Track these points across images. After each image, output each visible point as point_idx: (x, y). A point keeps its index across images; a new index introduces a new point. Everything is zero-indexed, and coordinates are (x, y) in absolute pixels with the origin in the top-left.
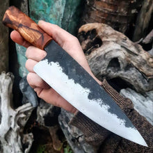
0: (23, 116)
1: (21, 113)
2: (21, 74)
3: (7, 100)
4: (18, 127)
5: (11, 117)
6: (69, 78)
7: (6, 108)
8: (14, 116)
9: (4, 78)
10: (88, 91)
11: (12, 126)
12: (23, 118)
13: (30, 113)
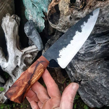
0: (29, 56)
1: (27, 54)
2: (27, 17)
3: (12, 42)
4: (24, 65)
5: (17, 56)
6: (70, 43)
7: (12, 49)
8: (20, 56)
9: (8, 21)
10: (77, 32)
11: (19, 64)
12: (30, 58)
13: (36, 54)
